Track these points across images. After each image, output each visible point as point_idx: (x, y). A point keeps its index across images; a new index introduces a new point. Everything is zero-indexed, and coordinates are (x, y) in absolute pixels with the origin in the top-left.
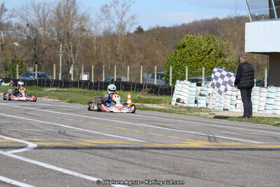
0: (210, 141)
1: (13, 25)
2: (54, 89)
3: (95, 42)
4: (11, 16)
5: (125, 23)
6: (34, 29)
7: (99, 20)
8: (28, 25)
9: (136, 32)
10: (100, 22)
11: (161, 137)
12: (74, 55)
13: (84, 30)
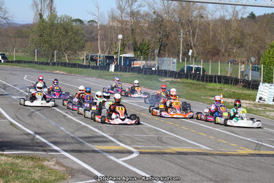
0: (255, 150)
1: (142, 13)
2: (170, 79)
3: (211, 28)
4: (140, 6)
5: (237, 12)
6: (159, 16)
7: (215, 9)
8: (154, 13)
9: (248, 17)
10: (215, 11)
11: (224, 144)
12: (193, 39)
13: (202, 17)
